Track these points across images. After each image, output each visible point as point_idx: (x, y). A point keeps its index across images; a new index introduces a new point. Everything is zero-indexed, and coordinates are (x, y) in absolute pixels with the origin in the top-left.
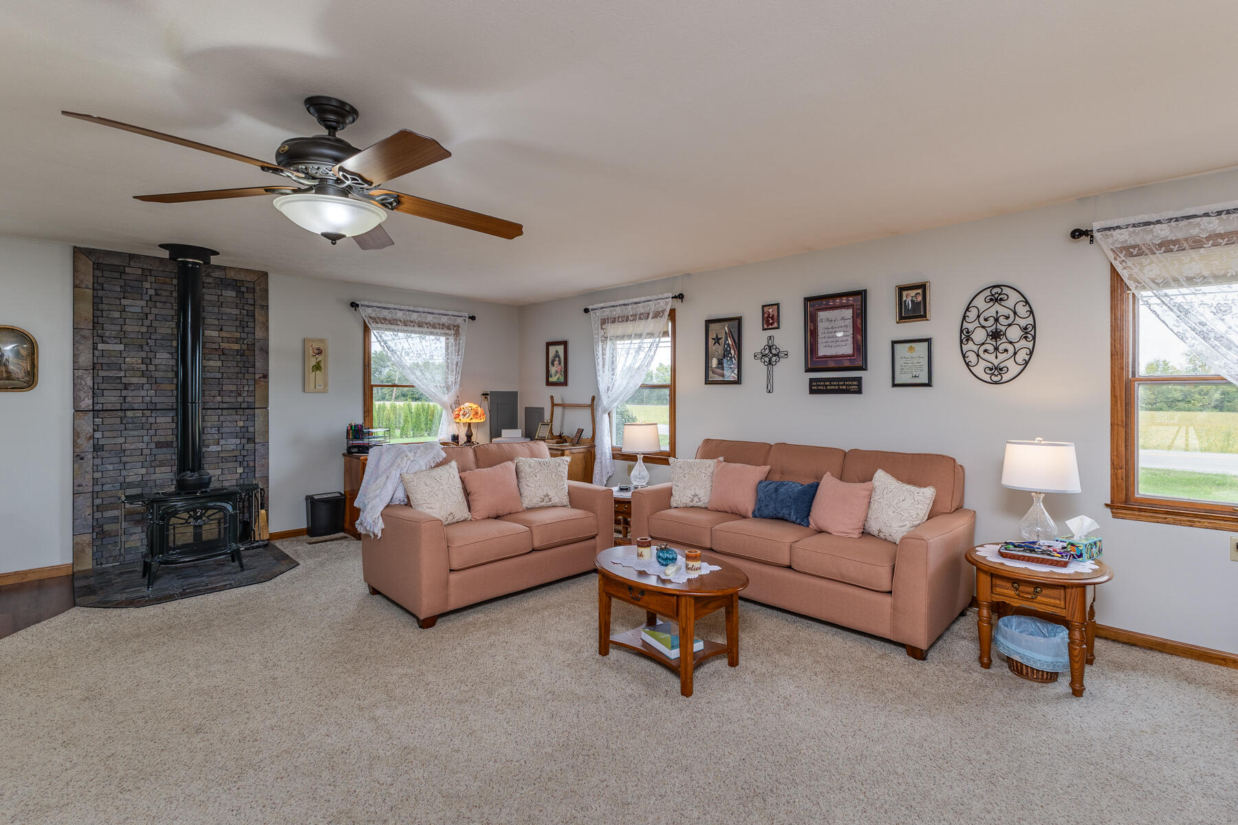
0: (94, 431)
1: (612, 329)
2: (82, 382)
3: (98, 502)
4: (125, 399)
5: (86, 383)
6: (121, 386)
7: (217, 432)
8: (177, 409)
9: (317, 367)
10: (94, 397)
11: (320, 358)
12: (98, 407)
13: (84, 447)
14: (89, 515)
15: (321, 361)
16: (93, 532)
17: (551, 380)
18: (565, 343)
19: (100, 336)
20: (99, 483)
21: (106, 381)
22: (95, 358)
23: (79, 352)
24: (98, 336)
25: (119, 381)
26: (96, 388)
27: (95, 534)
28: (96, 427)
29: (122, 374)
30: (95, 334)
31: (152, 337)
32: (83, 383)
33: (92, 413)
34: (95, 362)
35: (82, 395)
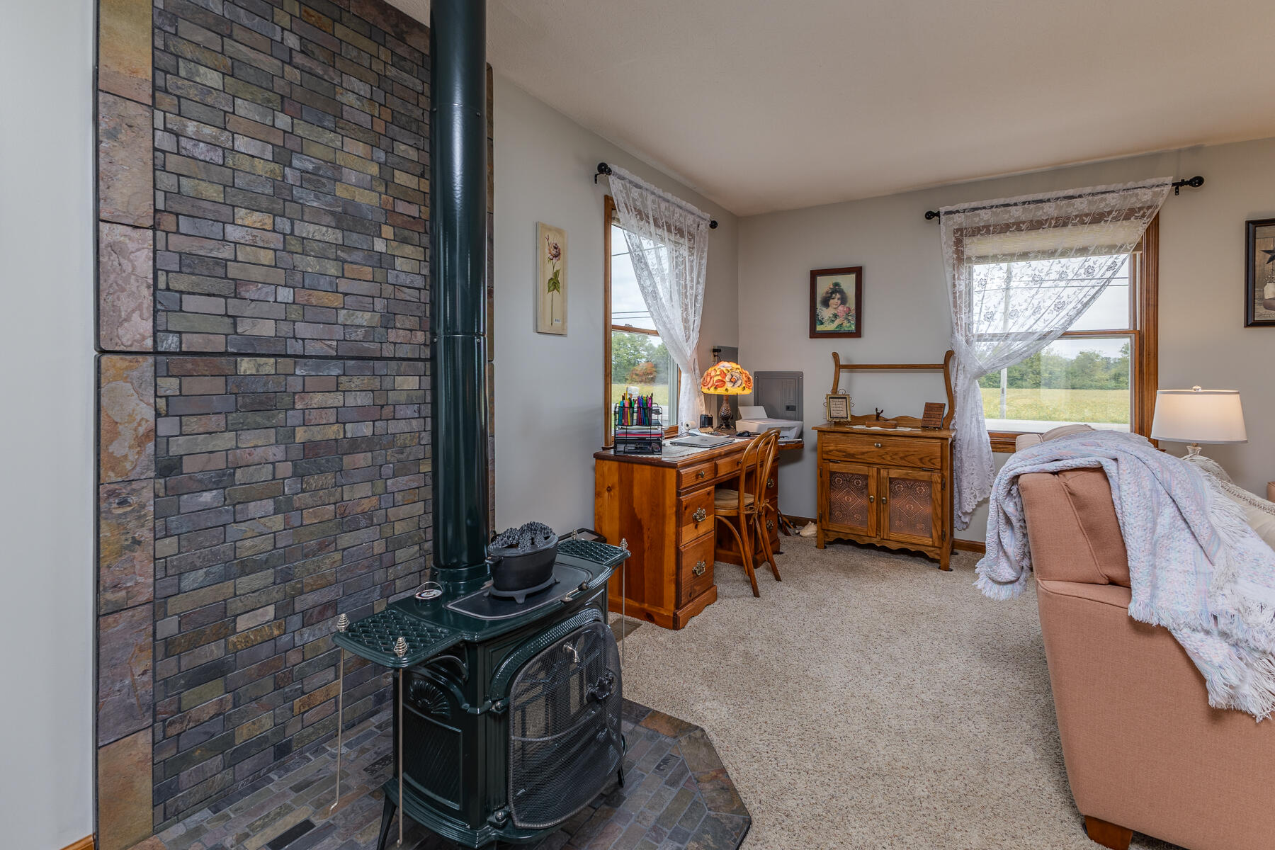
0: (158, 415)
1: (973, 247)
2: (124, 262)
3: (169, 627)
4: (235, 325)
5: (134, 268)
6: (226, 287)
7: (417, 415)
8: (433, 358)
9: (554, 284)
10: (155, 312)
11: (558, 264)
12: (171, 343)
13: (128, 466)
14: (144, 673)
15: (558, 271)
16: (154, 721)
17: (819, 328)
18: (858, 271)
19: (171, 131)
20: (170, 572)
21: (189, 266)
22: (160, 196)
23: (114, 168)
24: (166, 129)
25: (220, 272)
26: (162, 285)
27: (159, 726)
28: (162, 403)
29: (226, 253)
30: (159, 123)
31: (296, 163)
32: (128, 267)
33: (150, 359)
34: (160, 206)
35: (125, 304)
